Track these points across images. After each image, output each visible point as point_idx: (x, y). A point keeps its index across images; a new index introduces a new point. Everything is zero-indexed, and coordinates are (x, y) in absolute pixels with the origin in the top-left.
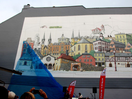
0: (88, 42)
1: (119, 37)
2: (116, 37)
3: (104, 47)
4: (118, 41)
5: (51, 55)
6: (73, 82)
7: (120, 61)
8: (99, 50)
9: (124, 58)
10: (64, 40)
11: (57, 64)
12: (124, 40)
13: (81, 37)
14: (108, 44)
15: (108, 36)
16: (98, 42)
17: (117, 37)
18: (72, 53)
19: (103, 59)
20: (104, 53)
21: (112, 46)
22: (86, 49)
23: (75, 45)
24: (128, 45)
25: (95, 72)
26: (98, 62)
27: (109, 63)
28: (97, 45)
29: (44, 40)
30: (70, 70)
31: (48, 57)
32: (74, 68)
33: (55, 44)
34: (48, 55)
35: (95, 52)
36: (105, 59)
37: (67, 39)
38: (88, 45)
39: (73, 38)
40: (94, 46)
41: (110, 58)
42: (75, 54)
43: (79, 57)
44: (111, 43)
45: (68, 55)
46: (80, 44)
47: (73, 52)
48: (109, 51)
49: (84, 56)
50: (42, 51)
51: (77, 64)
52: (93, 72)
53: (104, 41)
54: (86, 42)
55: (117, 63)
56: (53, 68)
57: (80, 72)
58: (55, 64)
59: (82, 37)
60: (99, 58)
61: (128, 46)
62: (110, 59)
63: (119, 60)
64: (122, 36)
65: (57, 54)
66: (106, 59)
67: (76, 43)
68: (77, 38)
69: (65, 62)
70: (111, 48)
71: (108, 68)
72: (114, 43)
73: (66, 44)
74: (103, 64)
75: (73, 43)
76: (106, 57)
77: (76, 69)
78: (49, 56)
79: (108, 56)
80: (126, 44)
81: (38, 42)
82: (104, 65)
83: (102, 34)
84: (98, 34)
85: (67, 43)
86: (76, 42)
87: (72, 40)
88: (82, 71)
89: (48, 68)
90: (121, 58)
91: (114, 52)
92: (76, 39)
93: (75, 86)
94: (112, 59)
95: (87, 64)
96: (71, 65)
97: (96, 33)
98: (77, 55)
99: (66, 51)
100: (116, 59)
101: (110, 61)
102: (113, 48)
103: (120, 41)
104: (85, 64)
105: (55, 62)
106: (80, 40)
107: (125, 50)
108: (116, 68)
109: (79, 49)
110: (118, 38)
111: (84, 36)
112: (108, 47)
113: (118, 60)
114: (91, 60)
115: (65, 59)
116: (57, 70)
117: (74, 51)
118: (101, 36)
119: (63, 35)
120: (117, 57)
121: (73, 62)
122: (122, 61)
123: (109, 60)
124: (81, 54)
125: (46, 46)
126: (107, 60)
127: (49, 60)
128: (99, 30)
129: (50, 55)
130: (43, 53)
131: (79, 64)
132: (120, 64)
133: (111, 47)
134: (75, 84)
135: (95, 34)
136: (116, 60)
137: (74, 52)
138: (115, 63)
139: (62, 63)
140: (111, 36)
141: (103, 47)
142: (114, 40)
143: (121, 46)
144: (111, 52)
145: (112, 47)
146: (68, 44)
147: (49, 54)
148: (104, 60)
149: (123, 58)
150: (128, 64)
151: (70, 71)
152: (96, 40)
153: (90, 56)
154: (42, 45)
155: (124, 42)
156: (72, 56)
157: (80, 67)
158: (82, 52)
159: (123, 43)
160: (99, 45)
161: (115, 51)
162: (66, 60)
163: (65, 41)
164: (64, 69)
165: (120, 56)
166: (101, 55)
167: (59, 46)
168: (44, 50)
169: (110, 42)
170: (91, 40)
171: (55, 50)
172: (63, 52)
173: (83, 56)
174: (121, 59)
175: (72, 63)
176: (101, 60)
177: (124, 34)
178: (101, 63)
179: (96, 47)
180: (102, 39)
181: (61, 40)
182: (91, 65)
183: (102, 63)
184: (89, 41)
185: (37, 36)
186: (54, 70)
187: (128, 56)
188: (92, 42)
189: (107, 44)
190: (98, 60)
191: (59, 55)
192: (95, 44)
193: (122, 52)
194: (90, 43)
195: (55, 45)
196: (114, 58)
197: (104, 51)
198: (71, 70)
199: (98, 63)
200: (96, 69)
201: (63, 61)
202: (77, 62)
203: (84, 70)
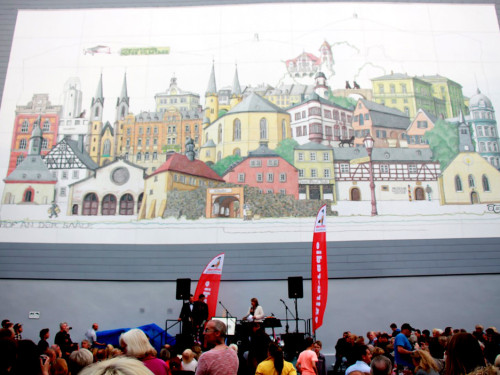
0: (271, 109)
1: (387, 89)
2: (377, 90)
3: (332, 125)
4: (383, 104)
5: (130, 159)
7: (389, 179)
8: (312, 136)
9: (405, 166)
10: (179, 99)
11: (151, 192)
12: (406, 101)
13: (242, 90)
14: (347, 113)
15: (348, 86)
16: (310, 109)
17: (381, 87)
18: (212, 150)
19: (326, 172)
20: (330, 148)
21: (361, 123)
22: (263, 134)
23: (221, 121)
24: (419, 119)
25: (297, 220)
26: (308, 182)
27: (350, 185)
28: (303, 118)
29: (101, 100)
30: (205, 216)
31: (118, 169)
32: (217, 207)
33: (145, 116)
34: (116, 159)
35: (296, 147)
36: (335, 173)
37: (192, 95)
38: (272, 119)
39: (213, 93)
40: (294, 121)
41: (351, 166)
42: (220, 153)
43: (235, 166)
44: (357, 112)
45: (194, 159)
46: (240, 116)
47: (214, 146)
48: (350, 141)
49: (256, 160)
50: (95, 144)
51: (228, 191)
52: (292, 219)
53: (330, 105)
54: (264, 106)
55: (378, 185)
56: (139, 208)
57: (241, 220)
58: (147, 193)
59: (248, 90)
60: (314, 167)
61: (419, 122)
62: (352, 171)
63: (387, 175)
64: (397, 83)
65: (151, 157)
66: (340, 173)
67: (223, 113)
68: (229, 91)
69: (184, 187)
70: (356, 129)
71: (343, 204)
72: (370, 110)
73: (188, 116)
74: (329, 188)
75: (212, 111)
76: (337, 165)
77: (228, 210)
78: (121, 163)
79: (347, 161)
80: (411, 115)
81: (75, 111)
82: (331, 192)
83: (322, 75)
84: (307, 77)
85: (192, 114)
86: (224, 107)
87: (209, 99)
88: (248, 218)
89: (121, 208)
90: (392, 166)
91: (369, 144)
92: (223, 95)
93: (219, 273)
94: (359, 171)
95: (266, 190)
96: (209, 196)
97: (301, 74)
98: (229, 158)
100: (376, 171)
101: (352, 179)
102: (364, 131)
103: (389, 103)
104: (259, 193)
105: (145, 185)
106: (242, 98)
107: (408, 139)
108: (374, 204)
109: (237, 134)
110: (382, 91)
111: (254, 86)
112: (344, 128)
113: (383, 175)
114: (283, 176)
115: (184, 173)
116: (153, 216)
117: (216, 142)
118: (318, 86)
119: (174, 80)
120: (379, 162)
121: (216, 183)
122: (396, 179)
123: (348, 175)
124: (244, 154)
125: (108, 125)
126: (343, 175)
127: (120, 180)
128: (311, 63)
129: (124, 158)
130: (99, 154)
131: (238, 192)
132: (390, 189)
133: (356, 126)
134: (221, 267)
135: (296, 78)
136: (376, 176)
137: (219, 148)
138: (373, 187)
139: (171, 189)
140: (357, 86)
141: (326, 127)
142: (369, 98)
143: (393, 121)
144: (358, 145)
145: (362, 127)
146: (192, 117)
147: (121, 158)
148: (332, 175)
149: (399, 166)
150: (417, 190)
151: (202, 219)
152: (303, 99)
153: (276, 159)
154: (91, 123)
155: (406, 108)
156: (211, 163)
157: (242, 204)
158: (248, 144)
159: (402, 110)
160: (314, 119)
161: (372, 140)
162: (187, 179)
163: (183, 105)
164: (181, 214)
165: (391, 159)
166: (319, 155)
167: (160, 125)
168: (100, 141)
169: (355, 108)
170: (280, 100)
171: (144, 142)
172: (176, 147)
173: (252, 160)
174: (394, 171)
175: (210, 187)
176: (320, 174)
177: (405, 77)
178: (321, 187)
179: (302, 125)
180: (322, 95)
181: (168, 100)
182: (282, 195)
183: (324, 185)
184: (274, 102)
185: (73, 88)
186: (144, 217)
187: (419, 158)
188: (286, 106)
189: (343, 114)
190: (307, 174)
191: (162, 160)
192: (297, 114)
193: (398, 146)
194: (280, 111)
195: (146, 120)
196: (367, 166)
197: (329, 140)
198: (208, 214)
199: (308, 187)
200: (301, 211)
201: (175, 181)
202: (230, 185)
203: (256, 213)
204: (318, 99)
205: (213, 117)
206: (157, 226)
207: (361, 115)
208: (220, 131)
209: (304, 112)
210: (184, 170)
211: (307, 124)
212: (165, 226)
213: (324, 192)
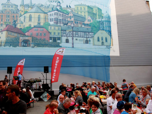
0: (42, 12)
2: (76, 9)
3: (61, 19)
4: (78, 13)
6: (22, 61)
7: (78, 37)
8: (55, 22)
9: (83, 33)
10: (10, 6)
11: (0, 37)
12: (85, 13)
13: (33, 5)
14: (66, 15)
15: (67, 7)
16: (55, 13)
17: (78, 8)
18: (22, 24)
19: (59, 33)
20: (60, 26)
21: (70, 19)
22: (39, 20)
23: (25, 15)
25: (49, 48)
26: (53, 36)
27: (66, 38)
30: (19, 46)
32: (23, 44)
35: (49, 25)
37: (15, 5)
38: (42, 15)
39: (23, 5)
40: (49, 17)
41: (67, 32)
42: (24, 25)
43: (29, 30)
44: (69, 15)
45: (15, 27)
46: (32, 14)
48: (67, 24)
51: (27, 38)
52: (47, 48)
53: (61, 12)
54: (40, 11)
55: (75, 38)
57: (31, 48)
59: (35, 5)
60: (54, 31)
61: (88, 20)
63: (77, 36)
64: (82, 7)
67: (26, 12)
68: (28, 5)
69: (12, 36)
70: (69, 20)
71: (63, 44)
72: (74, 15)
74: (59, 39)
75: (22, 11)
76: (62, 32)
77: (26, 44)
79: (65, 30)
80: (86, 17)
82: (60, 40)
83: (59, 2)
84: (54, 3)
85: (15, 12)
86: (26, 10)
87: (21, 7)
88: (33, 47)
90: (79, 33)
91: (72, 25)
92: (26, 6)
93: (23, 65)
94: (69, 34)
95: (39, 39)
96: (20, 40)
97: (52, 1)
98: (27, 27)
99: (14, 22)
100: (74, 34)
101: (67, 36)
102: (71, 21)
103: (79, 13)
104: (37, 39)
106: (32, 8)
107: (85, 25)
108: (73, 44)
109: (30, 20)
111: (37, 4)
112: (65, 20)
113: (76, 36)
114: (45, 34)
115: (12, 32)
116: (1, 46)
117: (23, 22)
118: (58, 6)
120: (75, 31)
121: (22, 35)
122: (80, 37)
123: (65, 35)
124: (32, 26)
126: (64, 35)
131: (30, 39)
132: (78, 40)
133: (69, 19)
134: (24, 63)
135: (51, 3)
136: (74, 36)
137: (24, 24)
138: (73, 39)
139: (7, 37)
140: (70, 7)
141: (59, 19)
142: (73, 11)
143: (80, 19)
144: (69, 26)
145: (71, 20)
146: (15, 13)
148: (60, 34)
149: (81, 33)
150: (86, 40)
151: (18, 47)
152: (53, 9)
153: (43, 29)
155: (85, 15)
156: (21, 29)
157: (31, 43)
158: (34, 23)
160: (56, 16)
161: (73, 24)
162: (13, 34)
163: (12, 8)
164: (11, 45)
165: (79, 31)
166: (57, 28)
167: (3, 15)
169: (69, 14)
170: (45, 9)
172: (10, 23)
173: (35, 28)
174: (80, 34)
175: (21, 37)
176: (57, 34)
177: (85, 5)
178: (57, 38)
179: (52, 18)
180: (59, 9)
181: (7, 6)
182: (44, 40)
183: (58, 38)
184: (43, 10)
187: (87, 31)
188: (47, 11)
190: (53, 34)
191: (4, 26)
192: (50, 14)
193: (81, 27)
194: (45, 13)
196: (71, 32)
197: (60, 23)
199: (52, 38)
200: (50, 45)
201: (9, 34)
202: (28, 36)
203: (36, 45)
204: (57, 10)
205: (22, 13)
206: (2, 49)
207: (71, 16)
208: (25, 18)
209: (53, 14)
210: (12, 31)
211: (53, 18)
212: (5, 49)
213: (58, 40)
